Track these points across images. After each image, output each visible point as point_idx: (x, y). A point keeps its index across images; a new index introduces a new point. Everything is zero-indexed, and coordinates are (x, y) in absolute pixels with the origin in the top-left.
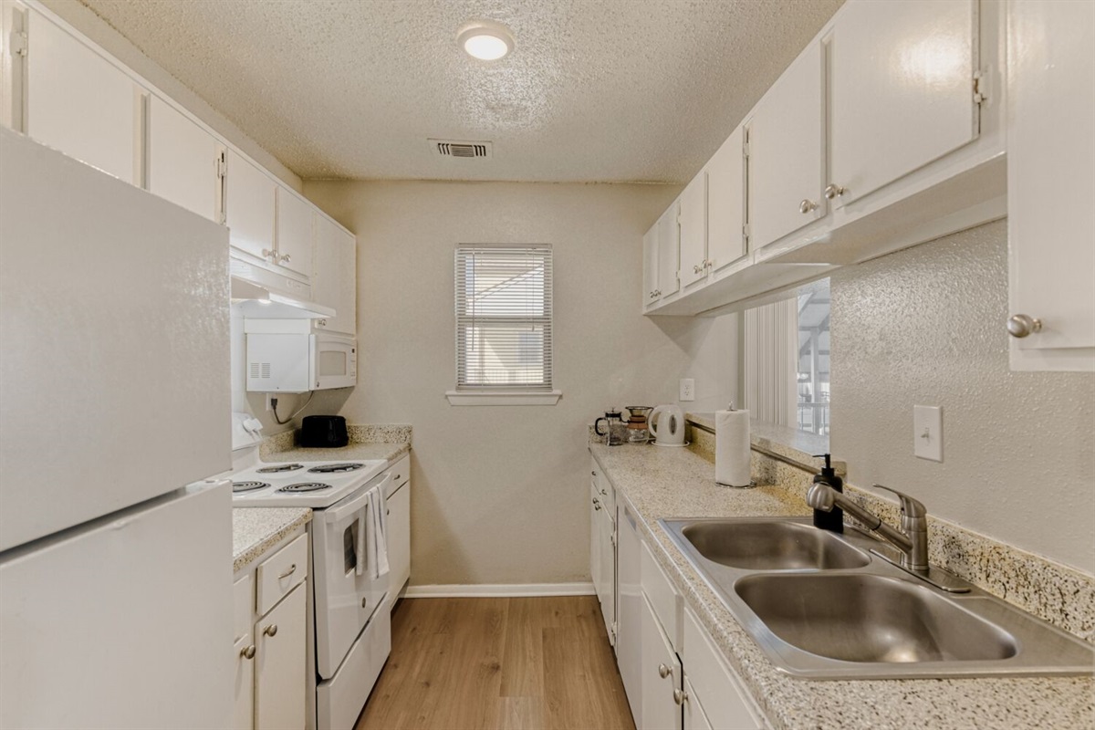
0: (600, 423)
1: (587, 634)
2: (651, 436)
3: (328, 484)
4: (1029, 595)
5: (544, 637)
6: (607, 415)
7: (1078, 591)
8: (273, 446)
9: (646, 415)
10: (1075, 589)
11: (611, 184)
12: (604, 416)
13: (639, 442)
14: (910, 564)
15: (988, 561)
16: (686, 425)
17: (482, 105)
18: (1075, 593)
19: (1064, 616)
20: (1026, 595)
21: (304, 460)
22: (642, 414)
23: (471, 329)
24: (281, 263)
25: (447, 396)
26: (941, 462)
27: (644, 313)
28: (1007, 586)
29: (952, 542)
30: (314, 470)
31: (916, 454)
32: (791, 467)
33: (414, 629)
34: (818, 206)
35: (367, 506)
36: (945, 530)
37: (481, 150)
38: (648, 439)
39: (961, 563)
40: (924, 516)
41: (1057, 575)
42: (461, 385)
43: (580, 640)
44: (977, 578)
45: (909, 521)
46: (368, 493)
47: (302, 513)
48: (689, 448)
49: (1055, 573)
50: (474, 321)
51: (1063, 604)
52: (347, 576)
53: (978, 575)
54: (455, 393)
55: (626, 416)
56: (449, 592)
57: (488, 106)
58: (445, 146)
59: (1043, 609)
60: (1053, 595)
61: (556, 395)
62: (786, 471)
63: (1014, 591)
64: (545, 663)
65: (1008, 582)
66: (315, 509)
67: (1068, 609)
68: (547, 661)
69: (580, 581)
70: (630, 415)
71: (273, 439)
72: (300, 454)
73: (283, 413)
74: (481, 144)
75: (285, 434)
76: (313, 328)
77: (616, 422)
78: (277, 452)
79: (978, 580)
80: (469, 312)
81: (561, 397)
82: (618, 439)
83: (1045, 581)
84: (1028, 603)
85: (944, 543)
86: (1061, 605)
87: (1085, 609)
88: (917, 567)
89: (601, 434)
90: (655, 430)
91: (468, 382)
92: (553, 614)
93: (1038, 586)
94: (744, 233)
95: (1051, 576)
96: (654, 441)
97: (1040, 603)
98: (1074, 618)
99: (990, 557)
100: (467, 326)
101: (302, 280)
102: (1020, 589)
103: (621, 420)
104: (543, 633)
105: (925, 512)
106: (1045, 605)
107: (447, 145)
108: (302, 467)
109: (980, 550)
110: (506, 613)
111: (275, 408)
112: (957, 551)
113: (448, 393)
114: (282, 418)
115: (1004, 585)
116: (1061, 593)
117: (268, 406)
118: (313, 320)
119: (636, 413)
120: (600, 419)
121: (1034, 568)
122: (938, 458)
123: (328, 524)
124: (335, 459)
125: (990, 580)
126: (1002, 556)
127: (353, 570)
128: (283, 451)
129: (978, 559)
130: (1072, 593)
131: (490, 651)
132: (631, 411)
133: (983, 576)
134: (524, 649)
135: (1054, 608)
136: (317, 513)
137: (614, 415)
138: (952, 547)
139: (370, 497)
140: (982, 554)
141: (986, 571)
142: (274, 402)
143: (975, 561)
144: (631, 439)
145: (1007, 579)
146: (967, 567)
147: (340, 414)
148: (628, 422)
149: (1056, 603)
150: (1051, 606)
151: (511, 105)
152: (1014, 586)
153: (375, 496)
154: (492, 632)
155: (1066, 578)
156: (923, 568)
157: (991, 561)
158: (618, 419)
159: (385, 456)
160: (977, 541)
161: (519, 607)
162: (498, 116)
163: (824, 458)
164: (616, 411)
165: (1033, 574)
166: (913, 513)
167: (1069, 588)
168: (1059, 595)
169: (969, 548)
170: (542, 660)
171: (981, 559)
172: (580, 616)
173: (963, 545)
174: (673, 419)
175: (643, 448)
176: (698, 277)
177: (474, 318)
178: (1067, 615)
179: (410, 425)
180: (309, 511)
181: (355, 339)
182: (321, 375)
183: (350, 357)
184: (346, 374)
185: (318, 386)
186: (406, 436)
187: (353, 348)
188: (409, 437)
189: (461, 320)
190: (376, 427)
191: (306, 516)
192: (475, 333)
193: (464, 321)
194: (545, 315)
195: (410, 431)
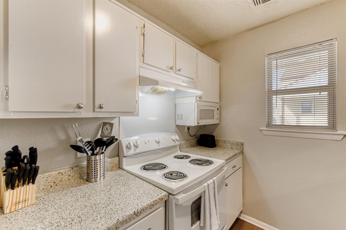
8: (188, 145)
21: (194, 153)
23: (276, 96)
24: (177, 73)
25: (261, 130)
35: (205, 191)
42: (269, 125)
46: (206, 184)
50: (278, 92)
54: (265, 129)
61: (342, 135)
66: (169, 193)
71: (188, 142)
73: (192, 133)
75: (193, 140)
76: (197, 100)
78: (189, 147)
80: (274, 88)
81: (345, 136)
91: (273, 124)
100: (272, 95)
101: (192, 80)
108: (190, 157)
111: (189, 131)
113: (261, 129)
114: (192, 134)
117: (186, 130)
128: (192, 147)
136: (171, 196)
139: (207, 187)
142: (188, 128)
147: (213, 135)
177: (277, 90)
179: (243, 142)
180: (166, 194)
181: (219, 104)
182: (200, 119)
183: (216, 112)
184: (214, 119)
185: (198, 124)
186: (240, 147)
187: (218, 108)
188: (242, 147)
189: (269, 92)
190: (227, 141)
191: (162, 198)
192: (277, 98)
193: (272, 93)
194: (329, 84)
195: (242, 144)
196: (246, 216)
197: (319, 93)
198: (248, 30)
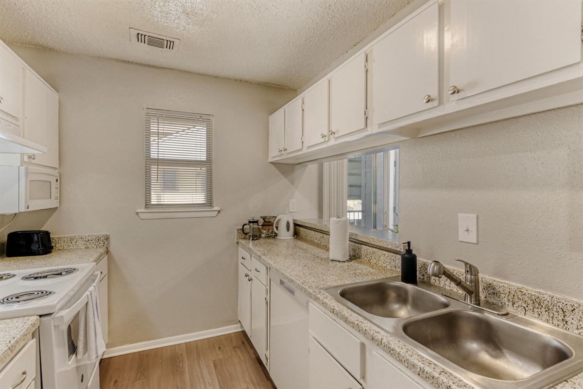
0: (245, 227)
1: (242, 358)
2: (275, 233)
3: (49, 290)
4: (541, 313)
5: (215, 366)
6: (250, 222)
7: (574, 309)
9: (272, 221)
10: (573, 309)
11: (250, 82)
12: (247, 222)
13: (268, 237)
14: (471, 301)
15: (514, 296)
16: (294, 226)
17: (180, 9)
18: (572, 311)
19: (565, 323)
20: (540, 313)
21: (14, 269)
22: (270, 221)
23: (157, 167)
25: (137, 213)
26: (477, 244)
27: (270, 161)
28: (527, 309)
29: (489, 286)
30: (27, 278)
31: (460, 240)
32: (372, 248)
33: (116, 382)
34: (435, 99)
35: (87, 304)
36: (483, 280)
37: (170, 44)
38: (274, 234)
39: (495, 297)
40: (478, 275)
41: (560, 302)
42: (148, 204)
43: (239, 363)
44: (506, 305)
45: (471, 278)
46: (88, 293)
47: (30, 322)
48: (296, 238)
49: (558, 301)
50: (159, 162)
51: (564, 317)
52: (70, 363)
53: (507, 303)
54: (143, 210)
55: (261, 222)
56: (140, 348)
57: (184, 12)
58: (143, 36)
59: (551, 319)
60: (558, 312)
61: (216, 211)
62: (368, 251)
63: (531, 311)
64: (220, 385)
65: (527, 307)
66: (40, 316)
67: (567, 319)
68: (221, 383)
69: (231, 324)
70: (263, 221)
72: (7, 263)
74: (171, 40)
76: (23, 162)
77: (255, 226)
79: (507, 306)
80: (154, 155)
81: (219, 211)
82: (256, 236)
83: (553, 305)
84: (541, 317)
85: (483, 287)
86: (562, 317)
87: (579, 318)
88: (475, 303)
89: (246, 234)
90: (277, 229)
91: (152, 203)
92: (217, 349)
93: (548, 308)
94: (365, 114)
95: (556, 302)
96: (276, 236)
97: (549, 316)
98: (572, 323)
99: (515, 294)
100: (152, 164)
101: (14, 121)
102: (536, 310)
103: (258, 224)
104: (214, 363)
105: (478, 273)
106: (552, 318)
107: (145, 36)
108: (14, 275)
109: (508, 290)
110: (185, 354)
112: (492, 291)
113: (138, 211)
115: (524, 308)
116: (563, 311)
118: (22, 155)
119: (267, 220)
120: (246, 224)
121: (545, 299)
122: (475, 241)
123: (55, 326)
124: (46, 266)
125: (515, 306)
126: (524, 293)
127: (74, 355)
129: (507, 295)
130: (571, 310)
131: (179, 385)
132: (264, 219)
133: (511, 304)
134: (203, 378)
135: (558, 318)
136: (44, 319)
137: (253, 222)
138: (489, 289)
139: (89, 296)
140: (510, 292)
141: (513, 301)
143: (504, 296)
144: (263, 235)
145: (527, 305)
146: (499, 299)
148: (262, 225)
149: (559, 316)
150: (557, 318)
151: (202, 14)
152: (531, 308)
153: (94, 294)
154: (177, 371)
155: (566, 303)
156: (478, 302)
157: (515, 296)
158: (257, 224)
159: (92, 260)
160: (506, 285)
161: (194, 350)
162: (189, 21)
163: (407, 244)
164: (255, 219)
165: (545, 302)
166: (473, 274)
167: (568, 308)
168: (562, 312)
169: (501, 290)
170: (217, 383)
171: (509, 295)
172: (235, 347)
173: (497, 288)
174: (288, 223)
175: (272, 240)
176: (323, 140)
177: (158, 159)
178: (566, 322)
179: (108, 234)
180: (37, 318)
181: (57, 171)
182: (30, 199)
183: (54, 185)
184: (51, 198)
185: (28, 208)
186: (104, 243)
187: (57, 178)
188: (106, 243)
189: (147, 161)
190: (77, 237)
191: (34, 324)
192: (159, 169)
193: (150, 162)
194: (207, 160)
195: (107, 238)
196: (113, 349)
197: (199, 169)
198: (117, 60)
